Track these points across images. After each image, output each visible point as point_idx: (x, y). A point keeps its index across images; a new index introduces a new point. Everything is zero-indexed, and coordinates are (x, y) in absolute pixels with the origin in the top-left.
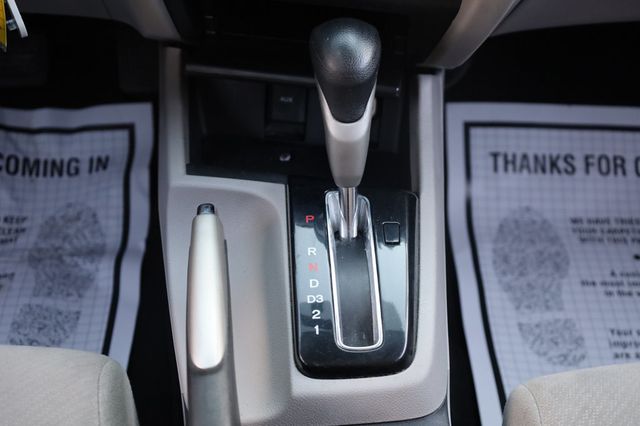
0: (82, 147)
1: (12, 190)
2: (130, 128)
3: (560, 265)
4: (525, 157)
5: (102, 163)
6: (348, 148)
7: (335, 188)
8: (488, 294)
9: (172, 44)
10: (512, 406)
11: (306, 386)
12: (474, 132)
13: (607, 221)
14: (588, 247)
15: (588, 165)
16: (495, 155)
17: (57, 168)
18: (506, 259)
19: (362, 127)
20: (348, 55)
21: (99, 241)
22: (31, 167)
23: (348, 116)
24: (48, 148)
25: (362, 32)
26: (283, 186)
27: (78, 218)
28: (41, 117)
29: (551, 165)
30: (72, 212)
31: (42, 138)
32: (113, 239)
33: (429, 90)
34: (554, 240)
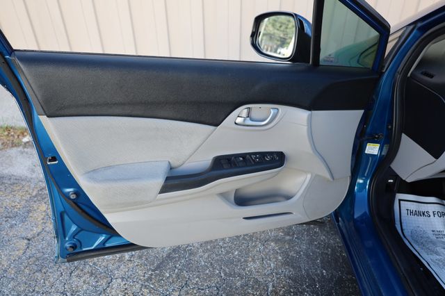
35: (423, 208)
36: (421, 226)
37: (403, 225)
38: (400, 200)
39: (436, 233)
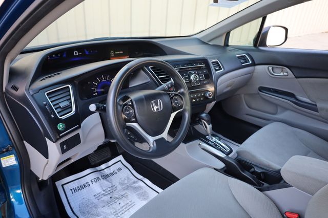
35: (83, 181)
36: (85, 197)
37: (71, 204)
38: (62, 185)
39: (98, 196)
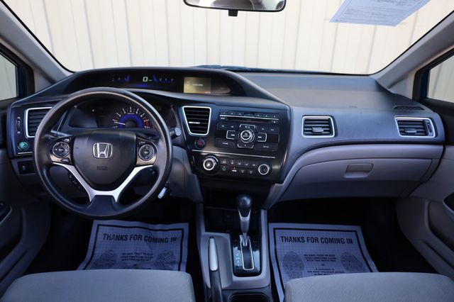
0: (169, 235)
1: (150, 246)
2: (182, 230)
3: (302, 267)
4: (290, 238)
5: (174, 239)
6: (245, 223)
7: (242, 234)
8: (282, 275)
9: (201, 202)
10: (287, 292)
11: (235, 278)
12: (276, 231)
13: (314, 255)
14: (309, 262)
15: (308, 240)
16: (282, 237)
17: (162, 240)
18: (287, 266)
19: (248, 218)
20: (245, 202)
21: (173, 260)
22: (155, 240)
23: (244, 215)
24: (160, 235)
25: (248, 197)
26: (228, 235)
27: (168, 254)
28: (159, 227)
29: (297, 240)
30: (166, 252)
31: (158, 232)
32: (178, 259)
33: (263, 214)
34: (300, 260)
